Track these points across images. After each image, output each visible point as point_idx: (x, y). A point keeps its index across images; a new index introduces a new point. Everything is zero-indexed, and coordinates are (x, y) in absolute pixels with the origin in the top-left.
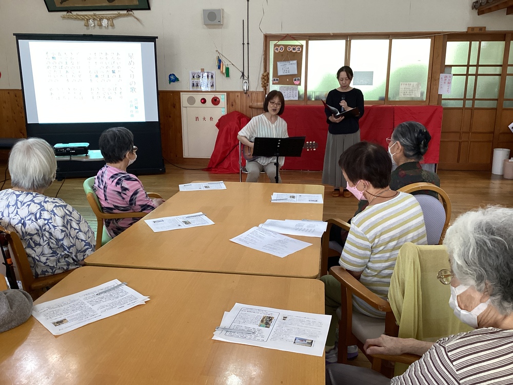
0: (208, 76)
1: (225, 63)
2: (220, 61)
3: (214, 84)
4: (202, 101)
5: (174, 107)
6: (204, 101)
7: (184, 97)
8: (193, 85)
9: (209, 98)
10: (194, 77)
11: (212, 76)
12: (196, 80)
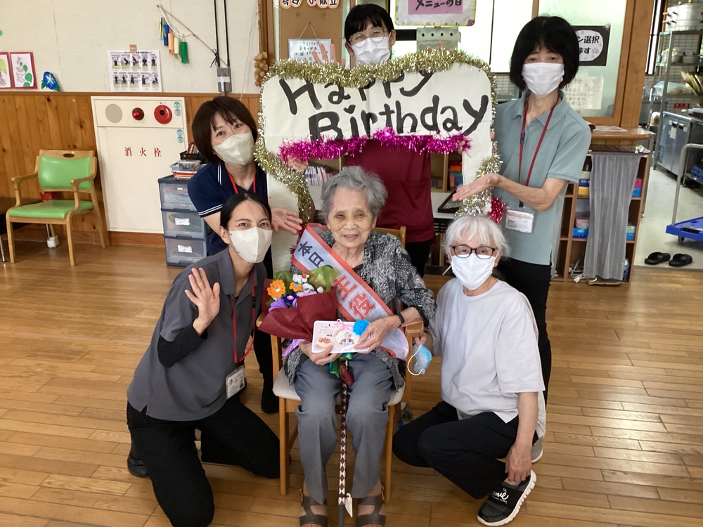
0: (145, 61)
1: (179, 32)
2: (167, 29)
3: (159, 78)
4: (135, 114)
5: (82, 127)
6: (139, 114)
7: (99, 107)
8: (116, 81)
9: (149, 106)
10: (116, 64)
11: (153, 61)
12: (120, 71)
